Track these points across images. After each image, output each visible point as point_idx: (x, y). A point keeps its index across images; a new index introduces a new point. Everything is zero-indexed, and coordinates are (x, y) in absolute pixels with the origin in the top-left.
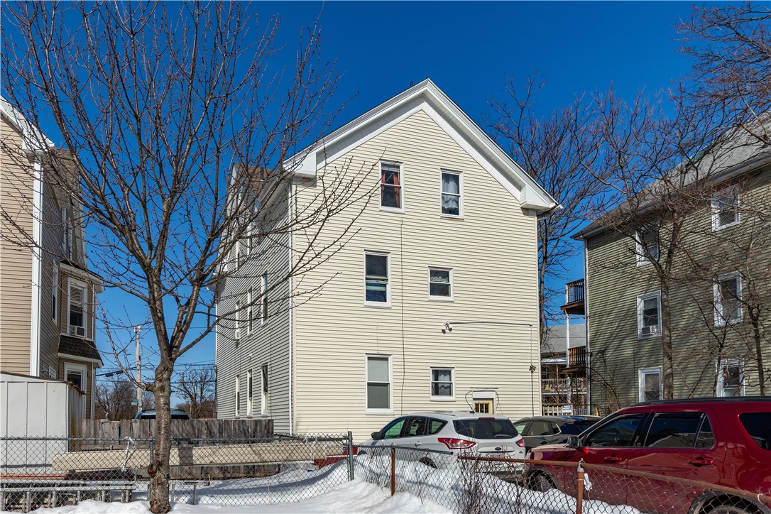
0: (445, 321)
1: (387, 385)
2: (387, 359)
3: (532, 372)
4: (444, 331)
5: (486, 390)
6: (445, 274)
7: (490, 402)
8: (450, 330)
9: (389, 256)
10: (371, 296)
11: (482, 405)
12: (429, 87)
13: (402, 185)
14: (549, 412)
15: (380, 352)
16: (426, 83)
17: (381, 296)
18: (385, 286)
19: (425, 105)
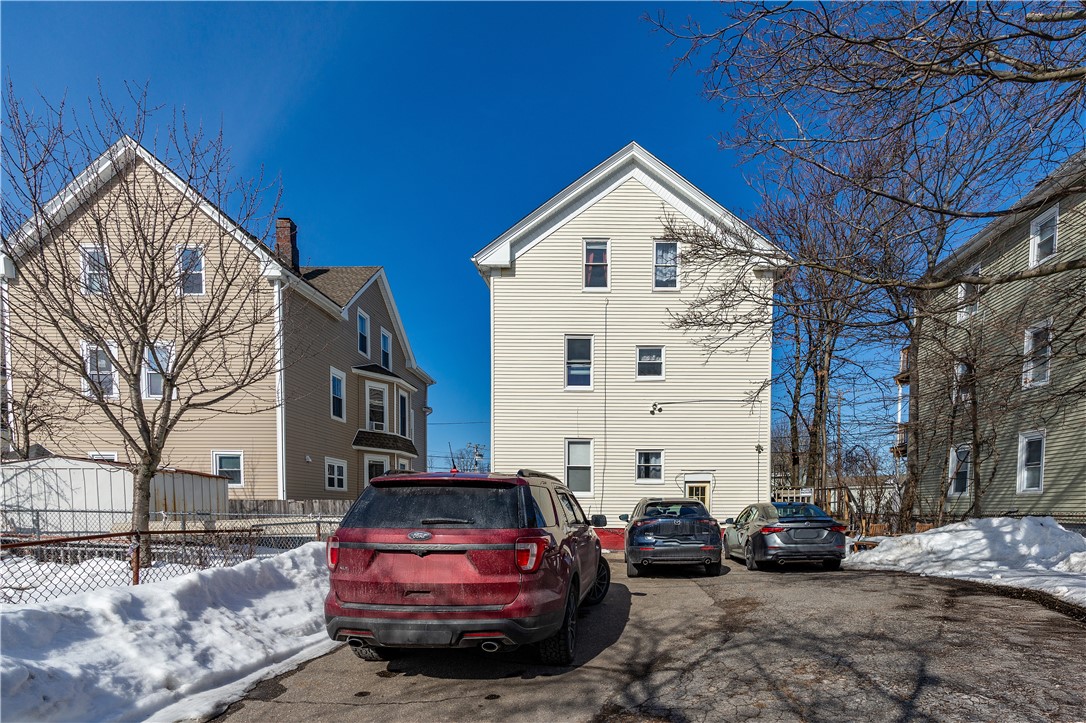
0: (653, 402)
1: (589, 468)
2: (589, 443)
3: (760, 452)
4: (652, 413)
5: (701, 472)
6: (657, 352)
7: (707, 485)
8: (660, 410)
9: (592, 338)
10: (573, 380)
11: (697, 488)
12: (637, 151)
13: (608, 262)
14: (782, 496)
15: (580, 436)
16: (632, 147)
17: (584, 380)
18: (589, 369)
19: (636, 172)
